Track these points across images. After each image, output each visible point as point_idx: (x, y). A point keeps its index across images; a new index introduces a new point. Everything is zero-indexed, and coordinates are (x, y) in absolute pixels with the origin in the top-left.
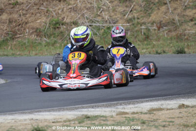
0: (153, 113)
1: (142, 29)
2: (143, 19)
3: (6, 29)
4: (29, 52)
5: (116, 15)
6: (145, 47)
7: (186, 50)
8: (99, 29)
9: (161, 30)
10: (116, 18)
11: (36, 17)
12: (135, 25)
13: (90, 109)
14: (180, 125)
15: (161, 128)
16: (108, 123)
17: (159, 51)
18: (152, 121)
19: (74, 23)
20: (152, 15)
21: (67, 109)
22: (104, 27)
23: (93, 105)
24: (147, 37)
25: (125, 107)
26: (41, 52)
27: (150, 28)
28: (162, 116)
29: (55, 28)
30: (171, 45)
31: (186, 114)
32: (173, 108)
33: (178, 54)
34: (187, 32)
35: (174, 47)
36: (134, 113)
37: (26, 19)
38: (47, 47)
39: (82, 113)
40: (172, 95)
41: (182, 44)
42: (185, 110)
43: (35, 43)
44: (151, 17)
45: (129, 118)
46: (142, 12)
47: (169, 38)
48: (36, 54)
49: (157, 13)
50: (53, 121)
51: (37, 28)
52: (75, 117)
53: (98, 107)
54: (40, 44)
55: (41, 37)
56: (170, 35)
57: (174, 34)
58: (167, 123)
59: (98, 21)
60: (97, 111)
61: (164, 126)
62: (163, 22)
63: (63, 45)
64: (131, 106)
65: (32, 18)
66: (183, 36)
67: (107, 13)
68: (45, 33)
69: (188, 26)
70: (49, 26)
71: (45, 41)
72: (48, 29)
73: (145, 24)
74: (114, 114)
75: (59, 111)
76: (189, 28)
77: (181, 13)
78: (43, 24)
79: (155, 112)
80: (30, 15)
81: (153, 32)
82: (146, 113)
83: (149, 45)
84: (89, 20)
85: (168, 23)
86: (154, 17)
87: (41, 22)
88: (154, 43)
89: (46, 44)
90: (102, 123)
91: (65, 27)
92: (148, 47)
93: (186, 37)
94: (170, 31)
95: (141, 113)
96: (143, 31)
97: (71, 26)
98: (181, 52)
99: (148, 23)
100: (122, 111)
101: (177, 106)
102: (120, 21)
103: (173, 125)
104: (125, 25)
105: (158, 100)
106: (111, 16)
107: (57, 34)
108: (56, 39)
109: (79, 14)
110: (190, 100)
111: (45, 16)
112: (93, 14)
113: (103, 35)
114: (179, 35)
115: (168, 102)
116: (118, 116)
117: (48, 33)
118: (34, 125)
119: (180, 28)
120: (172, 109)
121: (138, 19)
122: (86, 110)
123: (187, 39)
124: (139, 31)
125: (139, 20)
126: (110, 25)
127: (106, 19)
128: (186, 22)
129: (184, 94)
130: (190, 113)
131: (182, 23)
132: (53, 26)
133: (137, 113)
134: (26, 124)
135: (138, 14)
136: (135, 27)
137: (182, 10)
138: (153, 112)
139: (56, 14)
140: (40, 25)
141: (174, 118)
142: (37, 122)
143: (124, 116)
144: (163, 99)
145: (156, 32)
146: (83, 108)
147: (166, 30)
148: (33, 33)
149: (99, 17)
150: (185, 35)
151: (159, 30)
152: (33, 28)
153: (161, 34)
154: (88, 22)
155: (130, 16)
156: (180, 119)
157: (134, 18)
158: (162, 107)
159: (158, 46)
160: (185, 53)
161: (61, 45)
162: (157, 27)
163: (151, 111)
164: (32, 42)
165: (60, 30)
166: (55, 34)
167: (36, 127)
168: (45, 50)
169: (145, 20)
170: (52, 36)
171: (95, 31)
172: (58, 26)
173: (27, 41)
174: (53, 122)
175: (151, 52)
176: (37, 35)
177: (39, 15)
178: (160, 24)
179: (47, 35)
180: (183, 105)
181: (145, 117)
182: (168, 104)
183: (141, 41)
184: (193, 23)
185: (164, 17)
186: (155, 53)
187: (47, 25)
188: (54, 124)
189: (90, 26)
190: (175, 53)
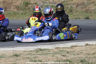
3: (2, 6)
4: (13, 18)
7: (90, 17)
9: (78, 7)
10: (56, 1)
12: (65, 5)
13: (42, 46)
14: (86, 54)
15: (76, 55)
16: (51, 52)
17: (77, 18)
18: (72, 52)
21: (31, 46)
22: (50, 5)
23: (43, 43)
24: (71, 11)
25: (59, 45)
26: (19, 17)
27: (72, 6)
28: (77, 49)
29: (26, 6)
30: (83, 15)
31: (89, 49)
32: (83, 45)
35: (84, 16)
36: (63, 48)
37: (12, 1)
38: (22, 15)
39: (38, 48)
40: (82, 39)
41: (88, 14)
42: (88, 46)
44: (73, 1)
45: (61, 50)
47: (82, 11)
48: (16, 19)
50: (24, 51)
51: (17, 6)
52: (35, 50)
53: (46, 44)
54: (18, 13)
55: (19, 10)
57: (84, 9)
58: (80, 53)
59: (47, 3)
60: (45, 47)
61: (78, 54)
62: (79, 3)
63: (30, 14)
64: (62, 44)
66: (89, 11)
69: (91, 5)
70: (23, 5)
71: (21, 12)
73: (70, 4)
74: (54, 48)
75: (27, 46)
76: (91, 7)
78: (20, 4)
79: (73, 48)
81: (74, 8)
82: (69, 48)
83: (72, 14)
85: (82, 4)
86: (75, 1)
87: (19, 3)
88: (74, 14)
90: (47, 53)
91: (31, 5)
92: (71, 16)
93: (90, 11)
94: (82, 8)
95: (67, 48)
96: (69, 8)
97: (34, 5)
98: (87, 18)
99: (72, 4)
100: (58, 47)
103: (82, 54)
105: (75, 42)
106: (53, 0)
108: (26, 11)
110: (91, 41)
114: (86, 10)
115: (80, 43)
117: (22, 9)
119: (87, 7)
121: (67, 2)
122: (40, 46)
124: (67, 8)
125: (67, 3)
126: (53, 5)
127: (51, 2)
128: (90, 3)
129: (88, 39)
130: (91, 48)
131: (88, 4)
133: (65, 48)
134: (10, 53)
141: (83, 50)
142: (15, 52)
143: (59, 49)
144: (78, 41)
145: (75, 8)
146: (38, 45)
148: (15, 8)
149: (48, 1)
150: (89, 10)
152: (15, 6)
153: (78, 10)
154: (42, 3)
155: (63, 1)
156: (86, 51)
158: (77, 45)
159: (76, 15)
161: (29, 14)
162: (76, 6)
164: (15, 13)
165: (29, 7)
166: (26, 9)
167: (15, 54)
169: (70, 2)
170: (24, 10)
172: (27, 5)
173: (12, 12)
176: (17, 9)
178: (78, 5)
180: (88, 44)
181: (69, 50)
184: (94, 4)
185: (79, 1)
186: (75, 19)
187: (22, 4)
188: (24, 53)
189: (43, 5)
190: (84, 19)
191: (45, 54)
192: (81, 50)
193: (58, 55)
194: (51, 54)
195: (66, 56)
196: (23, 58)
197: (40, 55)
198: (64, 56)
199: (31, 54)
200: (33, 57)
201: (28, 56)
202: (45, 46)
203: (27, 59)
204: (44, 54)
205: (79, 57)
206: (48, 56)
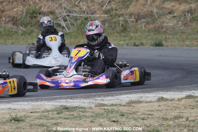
0: (132, 106)
1: (119, 20)
2: (121, 11)
4: (5, 41)
5: (94, 6)
6: (122, 39)
7: (164, 43)
8: (77, 20)
9: (139, 22)
10: (94, 9)
11: (13, 5)
12: (113, 16)
13: (68, 100)
14: (159, 118)
15: (140, 120)
16: (87, 114)
17: (137, 43)
18: (131, 114)
19: (51, 13)
20: (131, 6)
21: (45, 100)
22: (81, 17)
23: (71, 96)
24: (125, 29)
25: (104, 98)
26: (17, 41)
27: (128, 19)
28: (142, 108)
29: (32, 18)
30: (149, 37)
31: (164, 108)
32: (152, 100)
33: (156, 46)
34: (165, 24)
35: (152, 39)
36: (112, 105)
37: (3, 7)
38: (23, 37)
39: (60, 104)
40: (150, 88)
41: (160, 37)
42: (164, 103)
43: (11, 32)
44: (129, 9)
45: (108, 110)
46: (120, 4)
47: (146, 30)
48: (13, 43)
49: (136, 5)
51: (14, 17)
52: (54, 108)
53: (77, 98)
54: (16, 32)
55: (18, 26)
56: (148, 28)
57: (152, 26)
58: (147, 116)
59: (76, 12)
61: (143, 119)
62: (142, 14)
64: (110, 98)
65: (9, 6)
66: (161, 29)
67: (85, 3)
68: (22, 22)
69: (166, 18)
70: (26, 15)
71: (22, 30)
72: (24, 18)
73: (123, 16)
74: (93, 106)
75: (37, 101)
76: (167, 21)
77: (160, 6)
78: (20, 13)
79: (134, 105)
80: (7, 3)
81: (131, 24)
83: (127, 36)
84: (66, 10)
85: (146, 15)
86: (133, 9)
87: (17, 11)
88: (131, 34)
89: (22, 33)
90: (81, 115)
91: (42, 16)
92: (125, 39)
93: (164, 30)
94: (148, 23)
95: (120, 105)
96: (121, 22)
98: (159, 45)
99: (126, 15)
100: (101, 102)
101: (156, 99)
102: (98, 12)
103: (153, 118)
104: (103, 16)
105: (137, 92)
106: (88, 7)
107: (33, 24)
108: (32, 29)
109: (56, 4)
110: (169, 93)
111: (22, 4)
112: (70, 4)
113: (81, 25)
114: (157, 27)
115: (147, 95)
116: (97, 108)
117: (25, 23)
118: (12, 115)
119: (158, 21)
120: (151, 102)
121: (116, 10)
122: (64, 100)
123: (165, 32)
124: (117, 23)
125: (117, 12)
126: (88, 16)
127: (84, 10)
128: (164, 15)
129: (163, 87)
130: (168, 106)
132: (29, 15)
133: (116, 105)
134: (3, 114)
135: (116, 6)
136: (113, 18)
137: (161, 3)
138: (132, 104)
139: (33, 3)
140: (17, 14)
141: (153, 111)
142: (15, 112)
143: (103, 108)
144: (142, 92)
145: (134, 24)
146: (61, 98)
147: (144, 22)
148: (9, 21)
149: (76, 8)
150: (163, 28)
151: (137, 22)
152: (9, 17)
153: (139, 27)
154: (66, 12)
155: (108, 7)
156: (159, 112)
157: (112, 10)
158: (140, 100)
159: (135, 38)
160: (163, 46)
162: (135, 18)
163: (130, 103)
164: (8, 31)
165: (37, 19)
166: (31, 23)
167: (14, 117)
168: (21, 39)
169: (123, 11)
170: (29, 26)
171: (72, 21)
172: (35, 15)
173: (3, 29)
174: (31, 112)
175: (129, 44)
176: (14, 24)
177: (16, 3)
178: (139, 16)
179: (24, 24)
180: (162, 98)
181: (125, 109)
182: (147, 97)
183: (118, 33)
184: (172, 15)
185: (142, 10)
186: (133, 45)
187: (24, 14)
188: (32, 114)
189: (68, 16)
190: (152, 45)
191: (77, 117)
192: (149, 111)
193: (102, 120)
194: (88, 117)
195: (119, 123)
196: (31, 126)
197: (65, 118)
198: (114, 121)
199: (46, 117)
200: (52, 124)
201: (41, 121)
202: (76, 101)
203: (38, 127)
204: (74, 118)
205: (145, 123)
206: (81, 122)
